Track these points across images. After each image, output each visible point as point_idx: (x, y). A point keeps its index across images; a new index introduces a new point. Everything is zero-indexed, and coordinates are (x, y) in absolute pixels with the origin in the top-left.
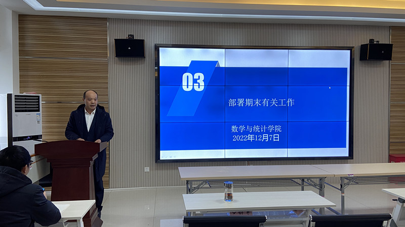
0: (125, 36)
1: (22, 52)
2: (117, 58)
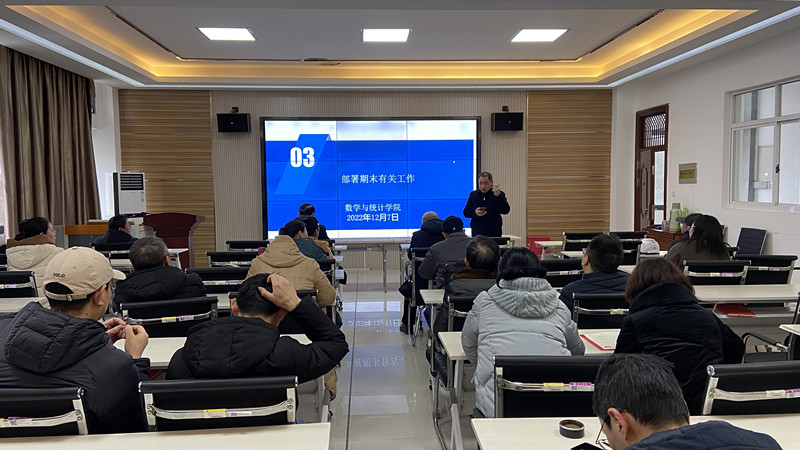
1: (123, 129)
2: (221, 133)
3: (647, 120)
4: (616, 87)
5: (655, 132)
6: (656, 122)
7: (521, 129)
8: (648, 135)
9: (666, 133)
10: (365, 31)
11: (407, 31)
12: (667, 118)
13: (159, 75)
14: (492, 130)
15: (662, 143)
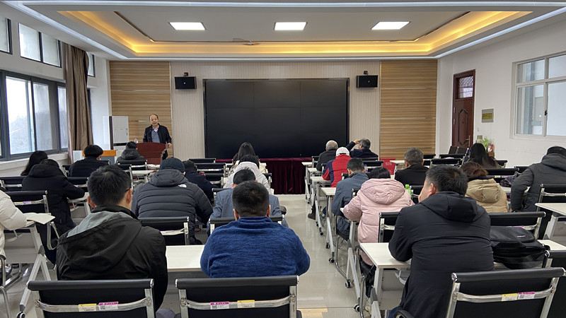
0: (181, 75)
1: (112, 87)
2: (177, 90)
3: (461, 80)
4: (440, 58)
6: (467, 81)
7: (376, 86)
8: (461, 90)
9: (473, 89)
10: (277, 24)
11: (305, 23)
12: (474, 79)
13: (137, 51)
14: (357, 87)
15: (471, 95)
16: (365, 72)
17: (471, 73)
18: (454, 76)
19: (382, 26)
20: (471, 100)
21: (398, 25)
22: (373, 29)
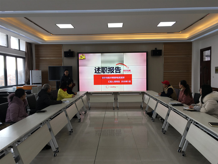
0: (67, 50)
1: (36, 57)
2: (65, 58)
3: (204, 52)
4: (193, 41)
5: (207, 56)
6: (207, 53)
7: (161, 55)
8: (204, 57)
9: (210, 56)
10: (108, 24)
11: (122, 24)
12: (211, 51)
13: (46, 40)
14: (152, 55)
15: (209, 59)
16: (156, 49)
17: (209, 48)
18: (201, 50)
19: (162, 24)
20: (209, 62)
21: (170, 24)
22: (158, 26)
